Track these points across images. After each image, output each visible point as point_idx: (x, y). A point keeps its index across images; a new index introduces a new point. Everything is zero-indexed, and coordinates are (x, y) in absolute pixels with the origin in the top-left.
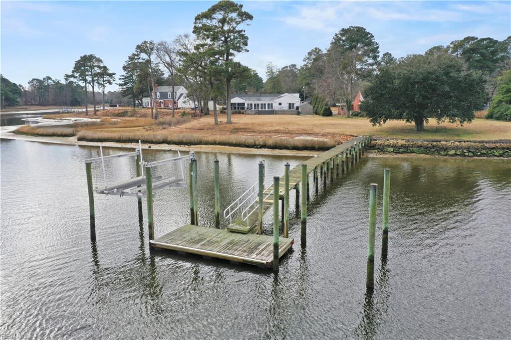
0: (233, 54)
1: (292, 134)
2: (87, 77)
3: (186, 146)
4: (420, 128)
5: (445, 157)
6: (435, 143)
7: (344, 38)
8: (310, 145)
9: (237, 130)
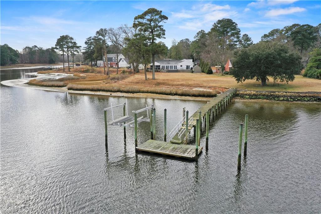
0: (156, 39)
1: (191, 86)
2: (64, 49)
3: (132, 94)
4: (264, 84)
5: (278, 101)
6: (272, 93)
7: (219, 26)
8: (201, 94)
9: (159, 84)
